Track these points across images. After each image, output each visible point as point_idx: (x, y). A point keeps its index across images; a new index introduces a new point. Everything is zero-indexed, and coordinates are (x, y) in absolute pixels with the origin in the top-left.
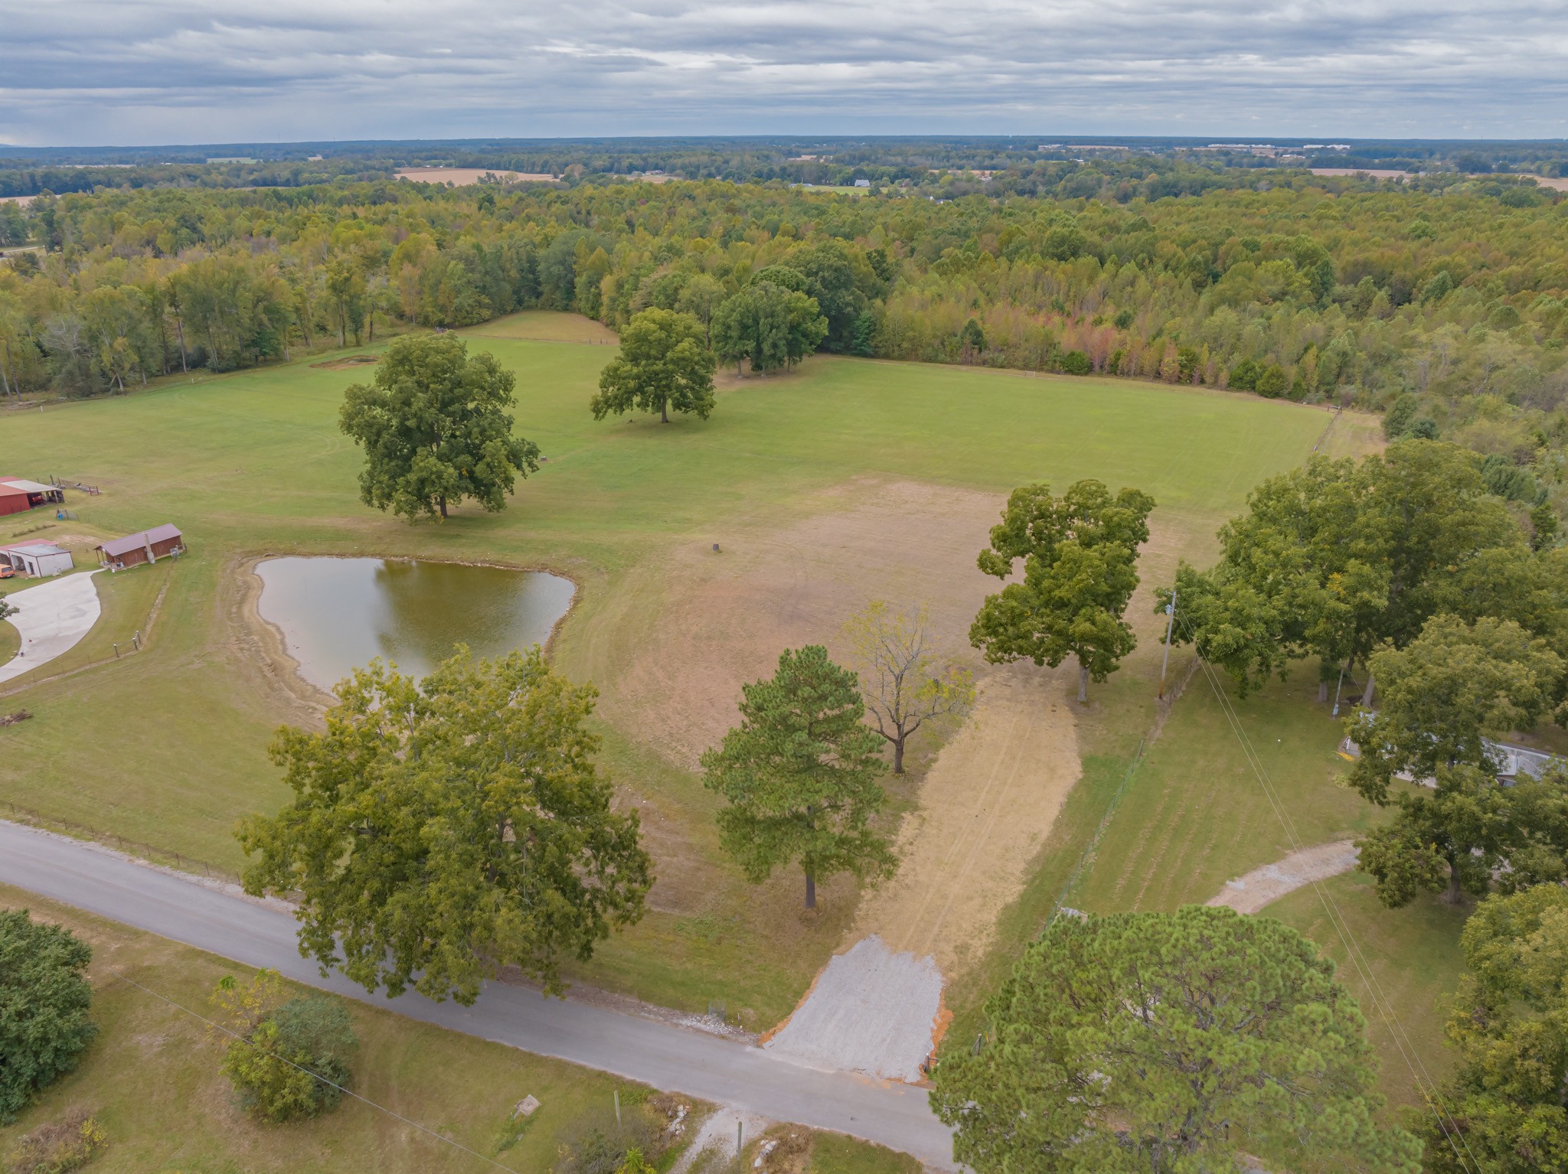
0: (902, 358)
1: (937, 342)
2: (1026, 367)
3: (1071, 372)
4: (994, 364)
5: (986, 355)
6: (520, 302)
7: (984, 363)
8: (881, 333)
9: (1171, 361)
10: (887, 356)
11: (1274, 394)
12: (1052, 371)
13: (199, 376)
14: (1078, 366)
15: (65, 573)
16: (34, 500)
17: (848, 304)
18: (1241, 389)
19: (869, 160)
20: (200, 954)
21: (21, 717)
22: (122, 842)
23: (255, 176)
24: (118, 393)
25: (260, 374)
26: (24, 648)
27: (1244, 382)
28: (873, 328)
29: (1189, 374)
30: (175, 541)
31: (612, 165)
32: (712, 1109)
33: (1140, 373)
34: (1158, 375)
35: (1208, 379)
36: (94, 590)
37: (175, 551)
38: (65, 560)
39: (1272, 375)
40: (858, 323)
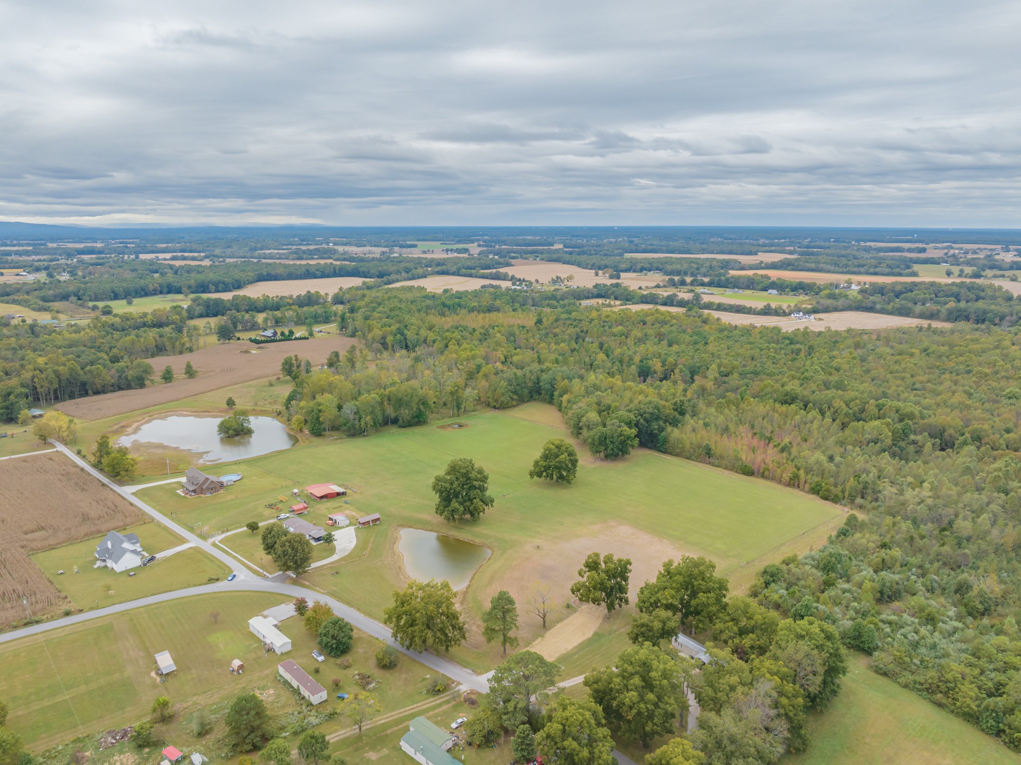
0: (677, 455)
1: (692, 451)
2: (726, 468)
3: (744, 473)
4: (713, 465)
5: (712, 460)
6: (531, 397)
7: (709, 463)
8: (668, 443)
9: (786, 476)
10: (670, 454)
11: (826, 498)
12: (737, 472)
13: (394, 429)
14: (748, 472)
15: (347, 526)
16: (338, 494)
17: (655, 429)
18: (813, 493)
19: (793, 265)
20: (372, 636)
21: (337, 573)
22: (359, 609)
23: (439, 268)
24: (364, 436)
25: (417, 430)
26: (337, 552)
27: (816, 490)
28: (665, 441)
29: (793, 482)
30: (378, 519)
31: (631, 267)
32: (461, 684)
33: (773, 479)
34: (780, 482)
35: (801, 487)
36: (354, 534)
37: (378, 523)
38: (347, 522)
39: (825, 490)
40: (660, 437)
